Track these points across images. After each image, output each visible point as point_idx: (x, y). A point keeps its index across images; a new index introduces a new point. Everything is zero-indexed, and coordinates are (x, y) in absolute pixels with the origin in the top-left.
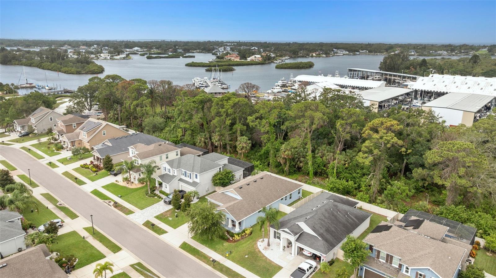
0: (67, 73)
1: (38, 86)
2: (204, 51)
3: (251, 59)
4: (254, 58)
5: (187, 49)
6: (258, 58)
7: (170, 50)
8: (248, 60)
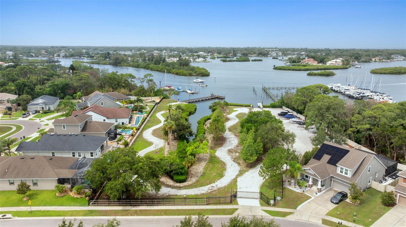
0: (179, 75)
1: (179, 89)
2: (261, 56)
3: (331, 63)
4: (335, 63)
5: (245, 54)
6: (338, 63)
7: (230, 54)
8: (328, 65)
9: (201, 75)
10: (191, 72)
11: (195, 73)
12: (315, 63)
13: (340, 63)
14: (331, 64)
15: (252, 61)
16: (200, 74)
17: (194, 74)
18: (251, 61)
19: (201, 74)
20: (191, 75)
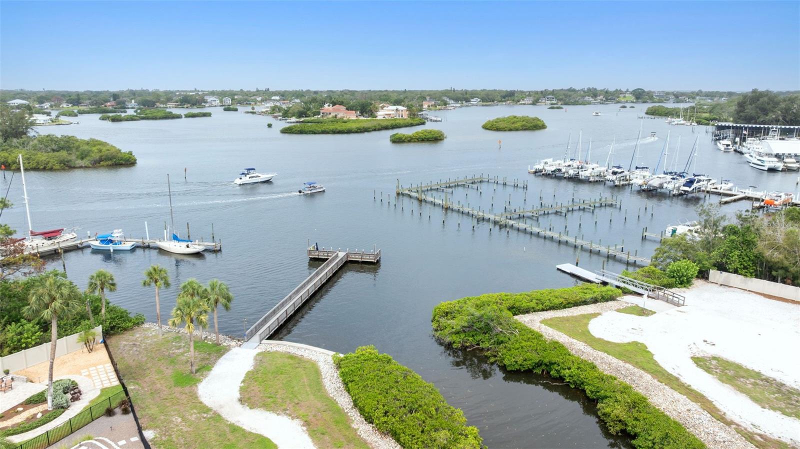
2: (189, 105)
3: (386, 114)
4: (393, 112)
5: (149, 101)
6: (401, 113)
7: (109, 104)
8: (379, 118)
9: (110, 163)
10: (63, 154)
11: (82, 159)
12: (353, 116)
13: (403, 113)
14: (386, 117)
15: (187, 116)
16: (101, 160)
17: (80, 162)
18: (183, 116)
19: (108, 158)
20: (67, 166)
